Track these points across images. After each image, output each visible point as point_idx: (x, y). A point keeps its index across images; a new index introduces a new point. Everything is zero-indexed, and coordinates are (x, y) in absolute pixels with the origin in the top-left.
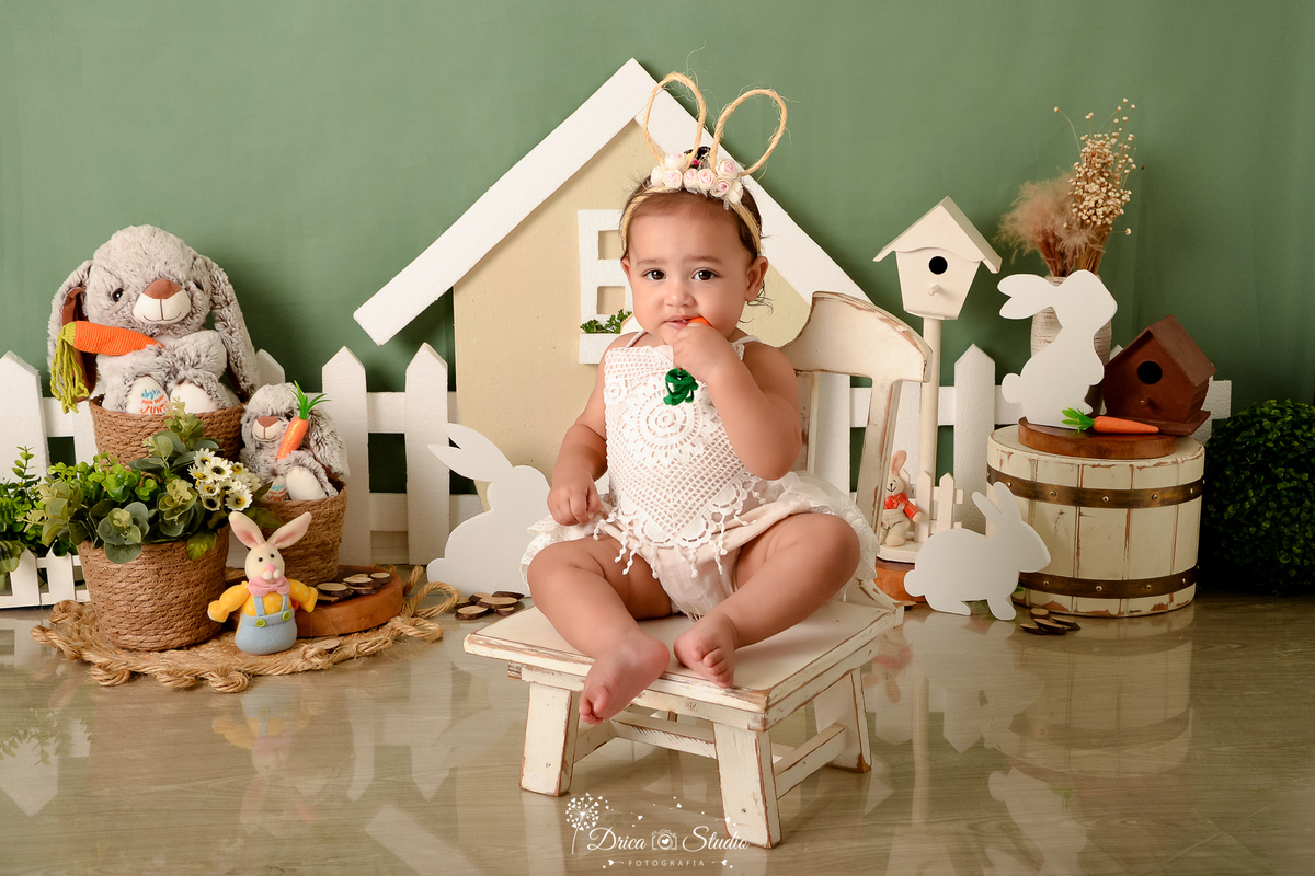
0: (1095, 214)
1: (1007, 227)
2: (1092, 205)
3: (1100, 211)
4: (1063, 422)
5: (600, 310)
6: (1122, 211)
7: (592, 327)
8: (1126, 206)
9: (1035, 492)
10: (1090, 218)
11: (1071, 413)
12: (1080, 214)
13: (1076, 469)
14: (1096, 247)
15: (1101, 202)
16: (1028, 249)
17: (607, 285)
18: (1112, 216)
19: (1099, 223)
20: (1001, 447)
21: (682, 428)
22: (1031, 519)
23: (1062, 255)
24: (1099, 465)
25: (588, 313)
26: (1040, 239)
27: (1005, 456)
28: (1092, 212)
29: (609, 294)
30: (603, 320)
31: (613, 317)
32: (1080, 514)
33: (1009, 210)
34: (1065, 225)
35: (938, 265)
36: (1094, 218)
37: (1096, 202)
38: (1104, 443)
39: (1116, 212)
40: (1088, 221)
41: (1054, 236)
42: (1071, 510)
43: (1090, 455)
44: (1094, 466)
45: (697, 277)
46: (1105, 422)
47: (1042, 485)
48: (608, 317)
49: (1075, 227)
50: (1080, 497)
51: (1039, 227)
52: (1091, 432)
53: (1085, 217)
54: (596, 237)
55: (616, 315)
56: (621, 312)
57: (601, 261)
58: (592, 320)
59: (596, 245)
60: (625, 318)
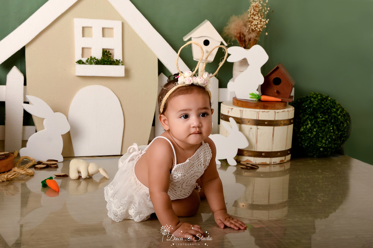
0: (257, 27)
1: (226, 31)
2: (256, 24)
3: (259, 26)
5: (83, 56)
6: (265, 26)
7: (80, 62)
8: (266, 24)
9: (242, 121)
10: (255, 28)
11: (253, 94)
12: (252, 27)
13: (256, 113)
14: (257, 38)
15: (259, 23)
16: (233, 39)
17: (86, 47)
18: (262, 28)
19: (258, 30)
20: (228, 107)
22: (240, 129)
23: (245, 41)
24: (264, 112)
25: (78, 57)
26: (238, 35)
27: (230, 110)
28: (256, 26)
29: (85, 50)
30: (84, 60)
31: (88, 59)
32: (258, 129)
33: (226, 25)
34: (247, 31)
35: (206, 43)
36: (256, 28)
37: (258, 23)
38: (266, 104)
39: (263, 27)
40: (255, 30)
41: (243, 34)
42: (254, 127)
43: (261, 108)
44: (263, 112)
46: (264, 98)
47: (244, 119)
48: (86, 59)
49: (251, 31)
50: (259, 123)
51: (238, 31)
52: (260, 100)
53: (253, 28)
54: (81, 29)
55: (90, 58)
56: (91, 57)
57: (83, 38)
58: (80, 59)
59: (81, 32)
60: (93, 59)
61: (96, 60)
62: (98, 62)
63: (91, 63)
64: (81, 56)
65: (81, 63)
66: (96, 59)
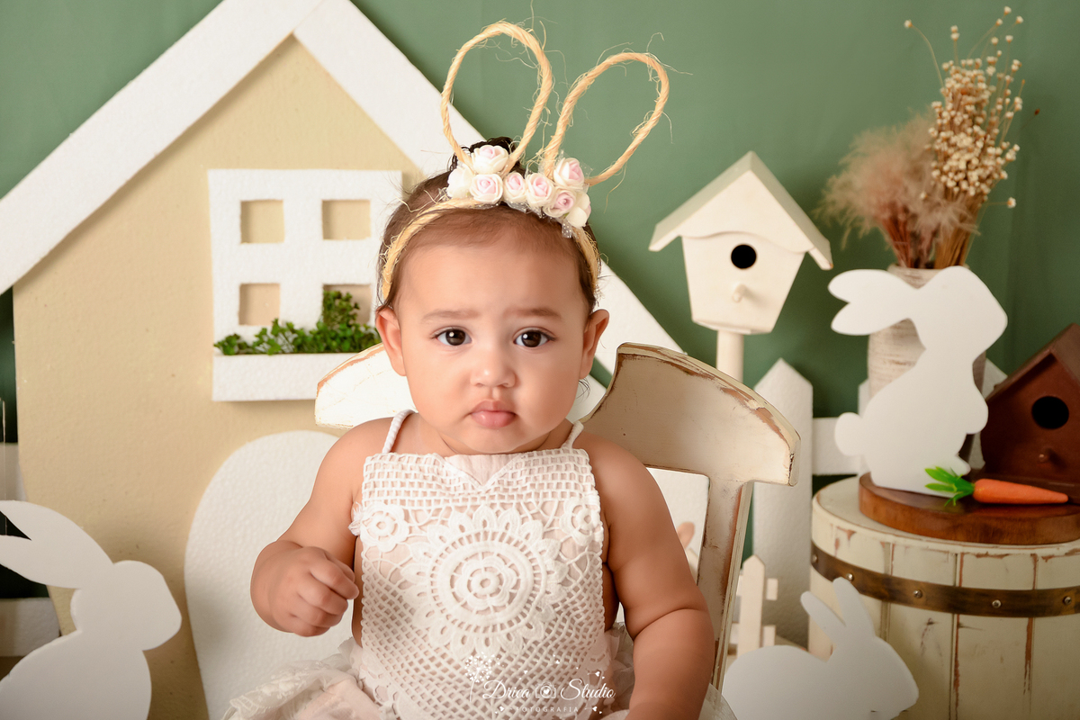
0: (966, 178)
1: (836, 196)
2: (962, 166)
3: (974, 176)
4: (930, 486)
5: (243, 317)
6: (1004, 175)
7: (232, 345)
8: (1008, 166)
9: (890, 591)
10: (958, 184)
11: (938, 473)
12: (944, 178)
13: (951, 559)
14: (966, 226)
15: (975, 162)
16: (867, 227)
17: (254, 281)
18: (989, 182)
19: (972, 192)
20: (837, 522)
21: (512, 596)
22: (886, 630)
23: (916, 237)
24: (986, 555)
25: (226, 324)
26: (886, 215)
27: (843, 536)
28: (961, 176)
29: (256, 295)
30: (249, 334)
31: (265, 330)
32: (959, 626)
33: (838, 170)
34: (923, 196)
35: (744, 257)
36: (964, 185)
37: (968, 162)
38: (992, 519)
39: (996, 176)
40: (956, 190)
41: (906, 210)
42: (944, 619)
43: (971, 538)
44: (979, 556)
45: (519, 341)
46: (989, 489)
47: (900, 581)
48: (258, 329)
49: (938, 198)
50: (958, 600)
51: (885, 199)
52: (968, 502)
53: (951, 184)
54: (237, 211)
55: (269, 328)
56: (276, 322)
57: (246, 246)
58: (231, 333)
59: (237, 221)
60: (283, 331)
61: (295, 335)
62: (303, 345)
63: (275, 350)
64: (236, 319)
65: (236, 349)
66: (293, 331)
